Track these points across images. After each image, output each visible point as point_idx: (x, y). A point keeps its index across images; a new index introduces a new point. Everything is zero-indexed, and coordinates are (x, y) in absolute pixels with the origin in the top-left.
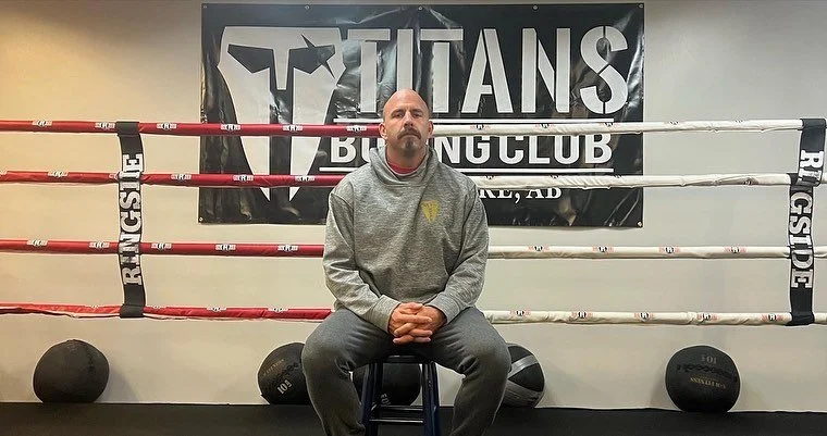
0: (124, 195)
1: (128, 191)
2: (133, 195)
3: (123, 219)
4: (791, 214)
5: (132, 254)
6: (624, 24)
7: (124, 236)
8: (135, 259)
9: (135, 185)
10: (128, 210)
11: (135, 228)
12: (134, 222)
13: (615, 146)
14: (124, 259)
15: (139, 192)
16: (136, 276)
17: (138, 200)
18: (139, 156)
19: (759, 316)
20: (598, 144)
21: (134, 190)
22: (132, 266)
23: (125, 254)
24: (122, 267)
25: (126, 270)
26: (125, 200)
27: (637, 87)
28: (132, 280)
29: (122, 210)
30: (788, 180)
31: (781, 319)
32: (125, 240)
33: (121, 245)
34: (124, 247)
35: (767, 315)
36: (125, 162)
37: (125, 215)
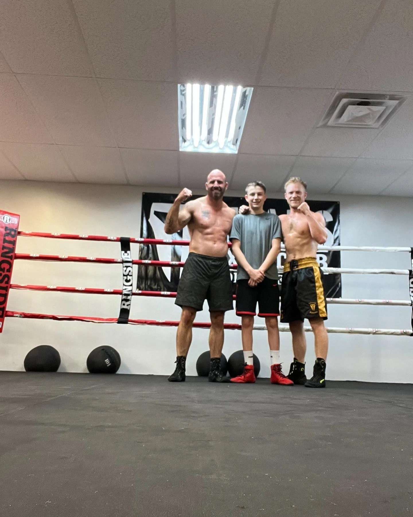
0: (125, 269)
1: (127, 267)
2: (129, 269)
3: (124, 280)
4: (410, 288)
5: (128, 295)
6: (331, 210)
7: (125, 287)
8: (129, 297)
9: (130, 264)
10: (126, 276)
11: (129, 284)
12: (129, 281)
13: (329, 262)
14: (124, 297)
15: (132, 267)
16: (128, 305)
17: (131, 271)
18: (128, 252)
19: (399, 331)
20: (321, 262)
21: (130, 266)
22: (127, 300)
23: (125, 295)
24: (122, 300)
25: (124, 302)
26: (126, 271)
27: (337, 238)
28: (125, 307)
29: (124, 275)
30: (408, 272)
31: (408, 332)
32: (125, 289)
33: (124, 291)
34: (125, 292)
35: (402, 330)
36: (122, 254)
37: (125, 278)
